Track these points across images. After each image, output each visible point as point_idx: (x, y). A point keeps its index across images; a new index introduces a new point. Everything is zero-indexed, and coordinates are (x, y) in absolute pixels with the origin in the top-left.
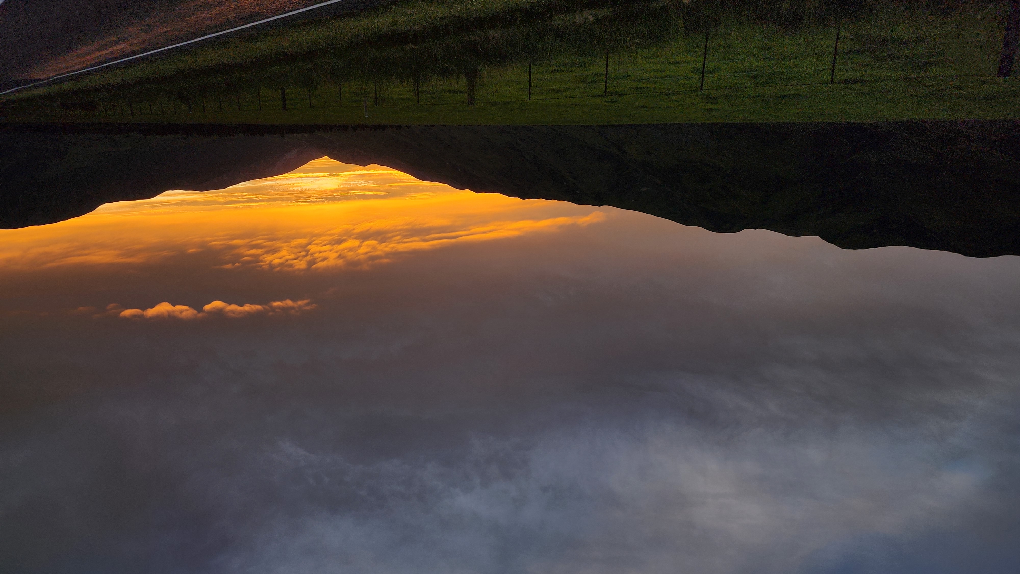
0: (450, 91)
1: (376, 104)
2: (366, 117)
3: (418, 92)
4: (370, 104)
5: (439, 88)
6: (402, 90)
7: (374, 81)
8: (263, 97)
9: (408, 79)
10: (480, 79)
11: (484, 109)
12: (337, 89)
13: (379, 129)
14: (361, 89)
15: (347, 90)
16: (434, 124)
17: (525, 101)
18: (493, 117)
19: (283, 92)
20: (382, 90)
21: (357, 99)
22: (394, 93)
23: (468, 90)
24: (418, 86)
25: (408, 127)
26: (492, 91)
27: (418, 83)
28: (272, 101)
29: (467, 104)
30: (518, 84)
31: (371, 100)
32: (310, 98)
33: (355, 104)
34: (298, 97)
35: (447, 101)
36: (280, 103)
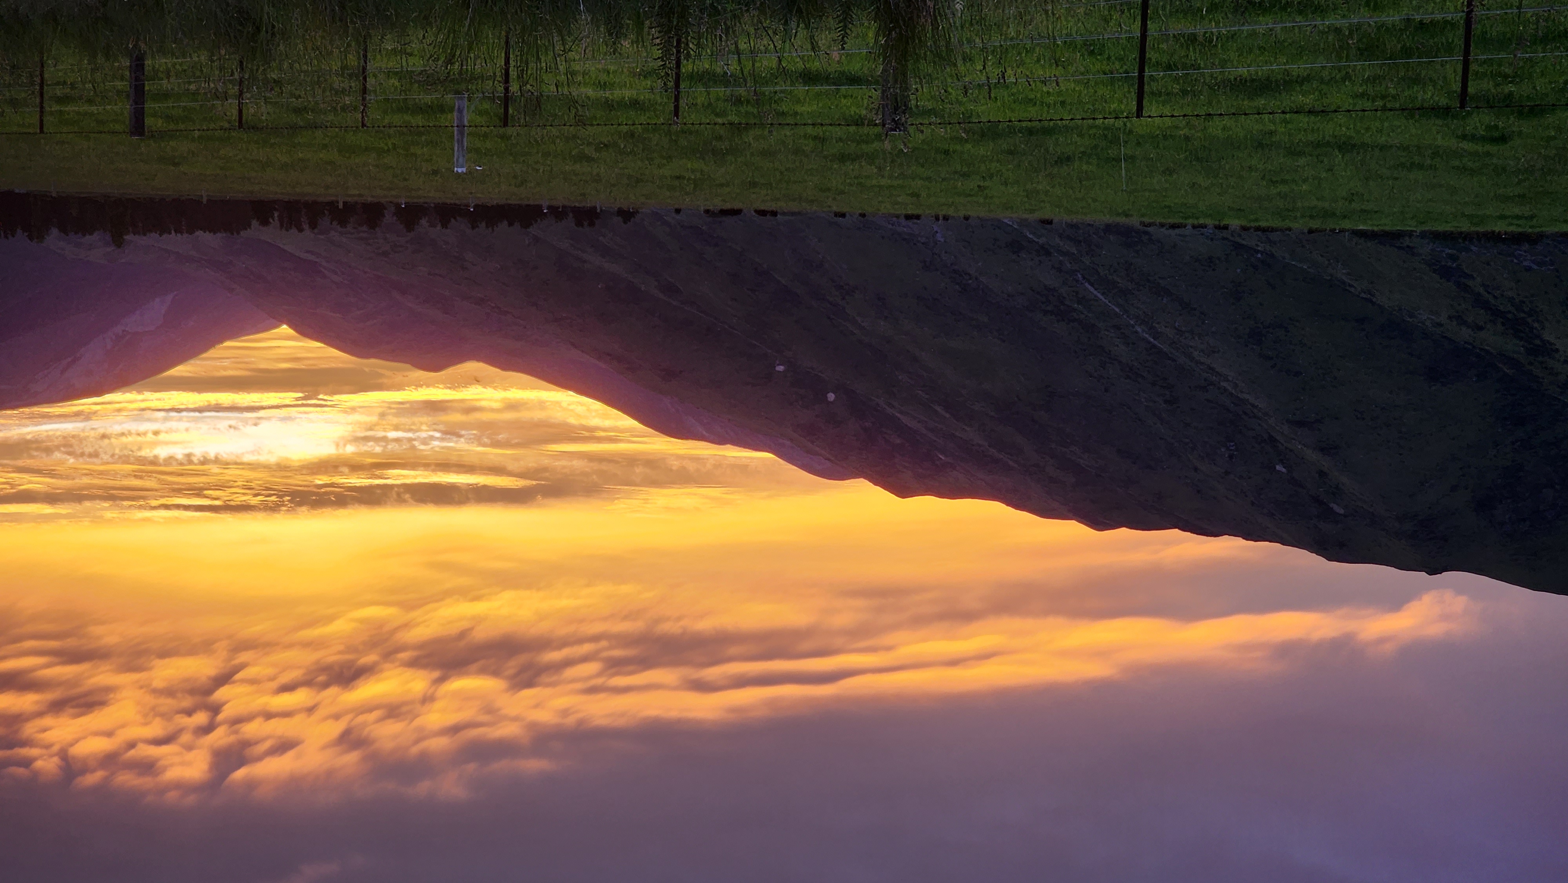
0: (809, 78)
1: (505, 121)
3: (678, 76)
4: (479, 120)
5: (765, 63)
6: (612, 68)
7: (503, 33)
8: (58, 83)
9: (640, 24)
10: (935, 27)
11: (946, 152)
12: (352, 60)
13: (506, 223)
14: (450, 61)
15: (393, 64)
16: (737, 205)
17: (1119, 123)
18: (979, 186)
19: (138, 66)
20: (532, 65)
21: (427, 98)
22: (580, 78)
23: (884, 70)
24: (678, 52)
25: (626, 215)
26: (984, 78)
27: (679, 42)
28: (90, 101)
29: (878, 129)
30: (1092, 53)
31: (486, 106)
32: (241, 93)
33: (418, 120)
34: (193, 87)
35: (796, 113)
36: (124, 108)
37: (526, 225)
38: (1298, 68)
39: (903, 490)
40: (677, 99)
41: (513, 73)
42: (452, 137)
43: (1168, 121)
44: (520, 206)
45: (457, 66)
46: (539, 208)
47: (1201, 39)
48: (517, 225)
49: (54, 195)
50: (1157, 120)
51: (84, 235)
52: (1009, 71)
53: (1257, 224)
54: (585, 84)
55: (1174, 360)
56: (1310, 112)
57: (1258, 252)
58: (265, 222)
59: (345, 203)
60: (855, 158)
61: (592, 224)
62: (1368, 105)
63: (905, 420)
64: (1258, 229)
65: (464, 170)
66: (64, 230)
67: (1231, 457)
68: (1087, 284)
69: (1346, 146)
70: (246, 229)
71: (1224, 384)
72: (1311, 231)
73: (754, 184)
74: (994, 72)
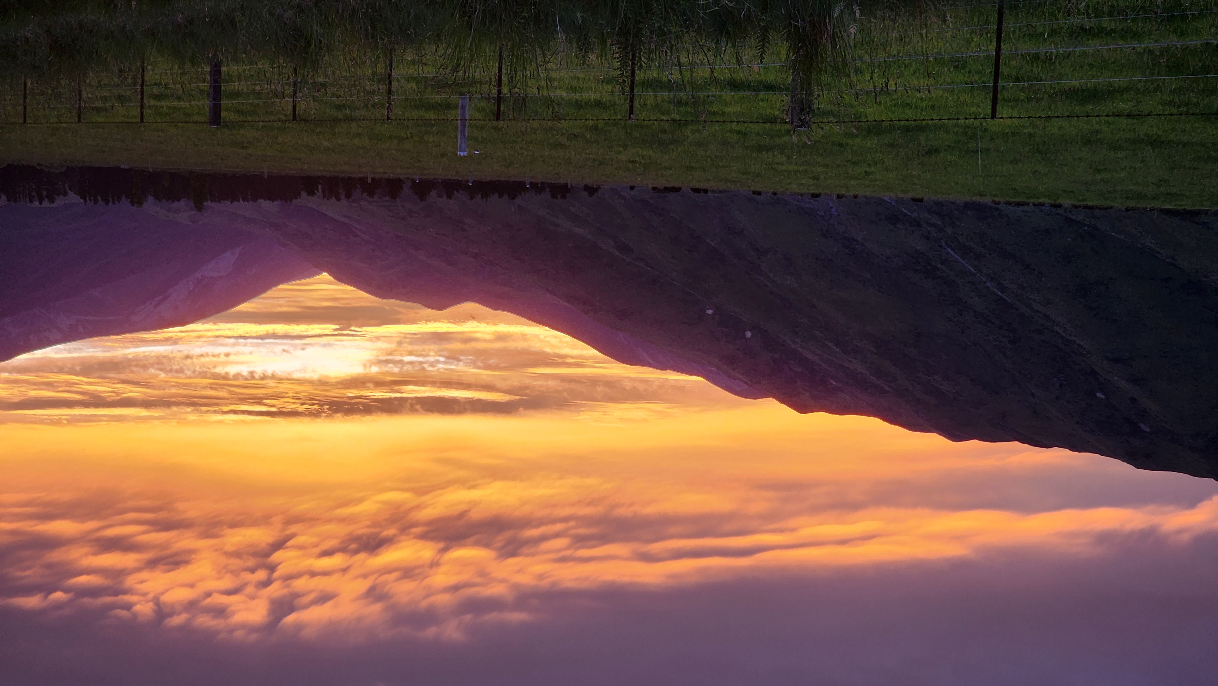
0: (734, 85)
1: (498, 116)
2: (462, 154)
3: (633, 82)
4: (477, 115)
5: (700, 73)
6: (581, 76)
7: (498, 48)
8: (155, 84)
9: (603, 42)
10: (834, 47)
11: (841, 145)
12: (381, 69)
13: (497, 195)
14: (456, 69)
15: (412, 71)
16: (677, 184)
17: (977, 123)
18: (866, 172)
19: (216, 72)
20: (519, 73)
21: (438, 98)
22: (556, 84)
23: (793, 80)
24: (633, 64)
25: (591, 190)
26: (871, 88)
27: (634, 56)
28: (179, 98)
29: (788, 127)
30: (956, 67)
31: (483, 104)
32: (295, 92)
33: (431, 115)
34: (258, 88)
35: (724, 113)
36: (205, 104)
37: (513, 197)
38: (1120, 81)
39: (803, 408)
40: (632, 100)
41: (505, 79)
42: (456, 128)
43: (1016, 122)
44: (508, 182)
45: (461, 73)
46: (524, 183)
47: (1043, 57)
48: (505, 197)
49: (151, 170)
50: (1008, 121)
51: (173, 202)
52: (892, 82)
53: (1085, 203)
54: (560, 88)
55: (1017, 309)
56: (1128, 116)
57: (1085, 225)
58: (311, 193)
59: (373, 179)
60: (769, 149)
61: (564, 197)
62: (1174, 110)
63: (806, 353)
64: (1086, 207)
65: (466, 154)
66: (157, 197)
67: (1061, 386)
68: (949, 250)
69: (1155, 143)
70: (297, 198)
71: (1056, 328)
72: (1127, 210)
73: (690, 168)
74: (879, 82)
